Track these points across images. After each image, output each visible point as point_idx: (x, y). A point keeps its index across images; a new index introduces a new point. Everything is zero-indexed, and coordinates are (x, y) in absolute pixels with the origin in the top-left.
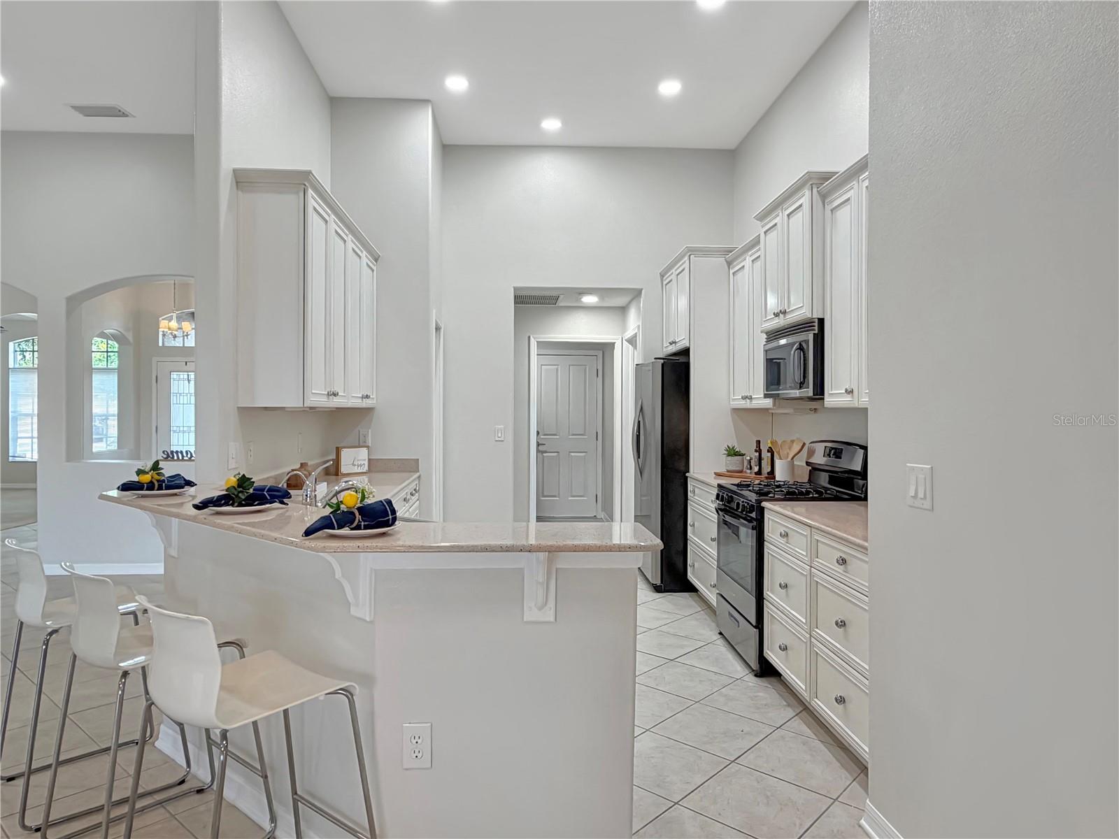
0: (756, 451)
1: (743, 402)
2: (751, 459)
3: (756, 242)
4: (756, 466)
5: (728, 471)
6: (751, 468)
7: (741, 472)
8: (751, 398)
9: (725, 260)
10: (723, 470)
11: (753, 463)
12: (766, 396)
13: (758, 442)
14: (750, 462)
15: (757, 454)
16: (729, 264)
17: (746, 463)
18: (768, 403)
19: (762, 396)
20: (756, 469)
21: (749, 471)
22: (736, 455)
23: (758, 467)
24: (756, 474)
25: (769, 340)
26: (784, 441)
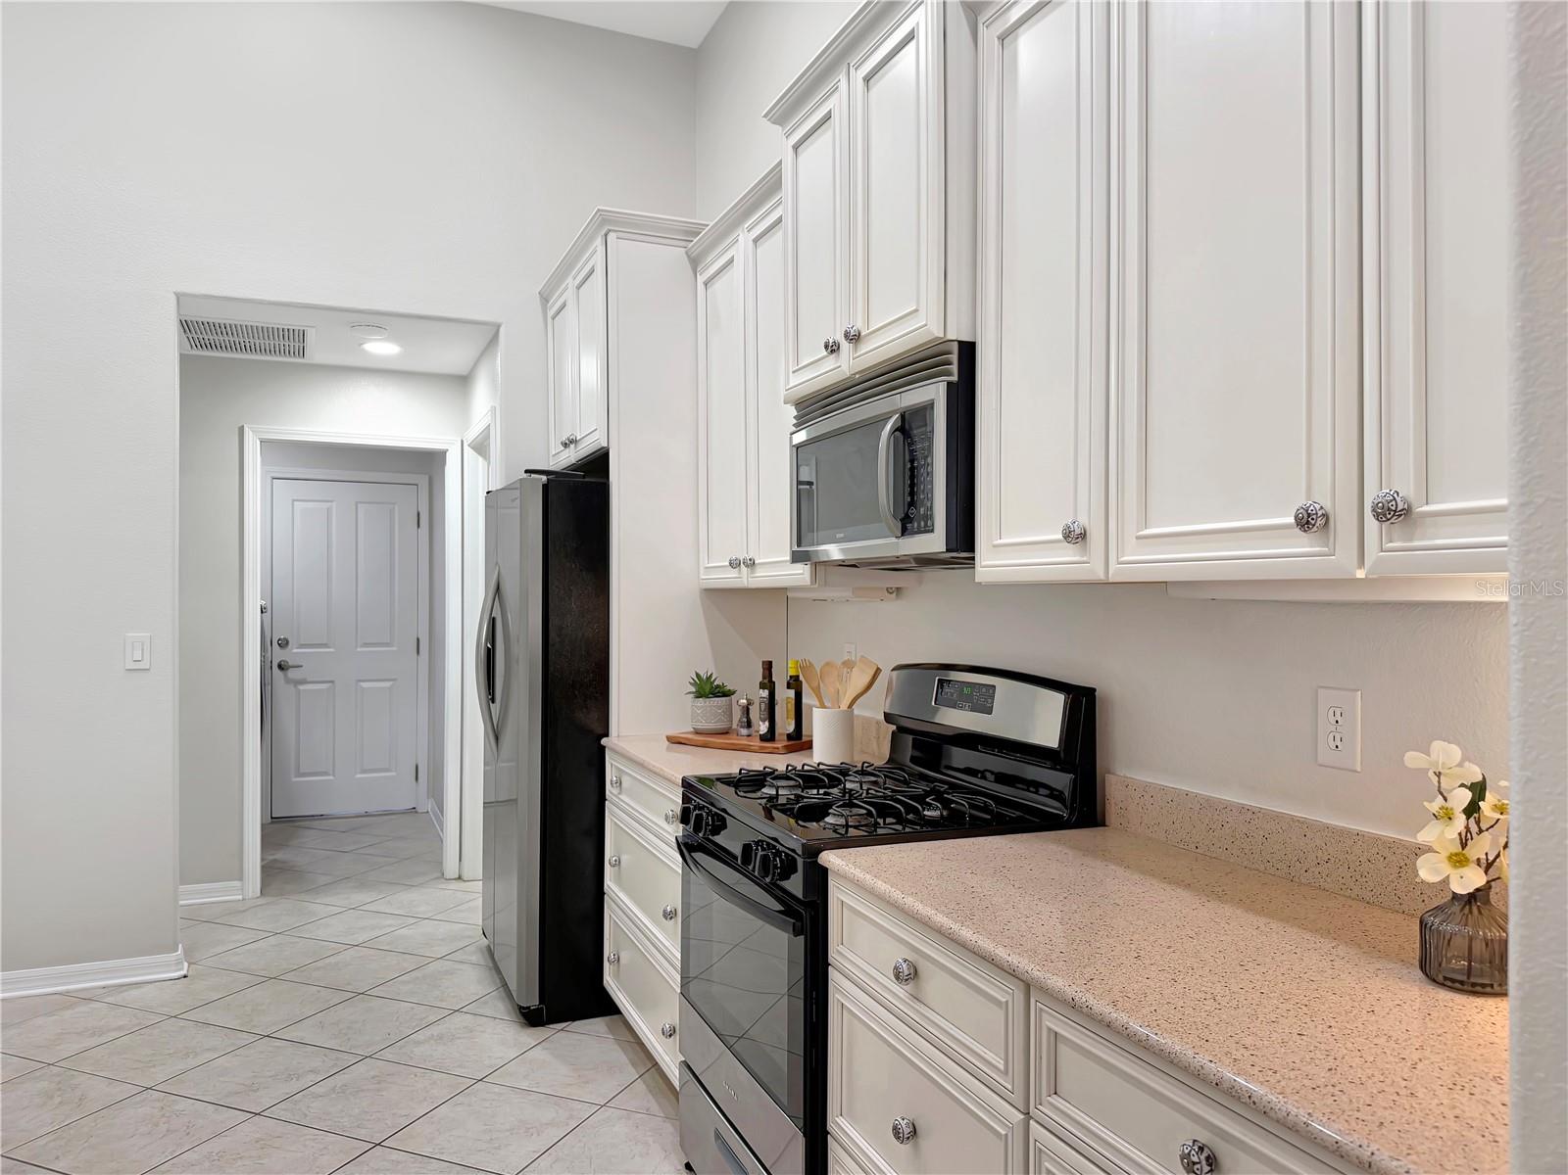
0: (762, 686)
1: (733, 573)
2: (750, 703)
3: (772, 184)
4: (764, 721)
5: (697, 732)
6: (749, 725)
7: (725, 733)
8: (751, 564)
9: (687, 253)
10: (684, 729)
11: (755, 713)
12: (797, 558)
13: (768, 666)
14: (748, 709)
15: (765, 693)
16: (695, 262)
17: (737, 714)
18: (801, 573)
19: (788, 558)
20: (764, 728)
21: (744, 731)
22: (716, 696)
23: (767, 723)
24: (763, 738)
25: (801, 422)
26: (827, 664)
